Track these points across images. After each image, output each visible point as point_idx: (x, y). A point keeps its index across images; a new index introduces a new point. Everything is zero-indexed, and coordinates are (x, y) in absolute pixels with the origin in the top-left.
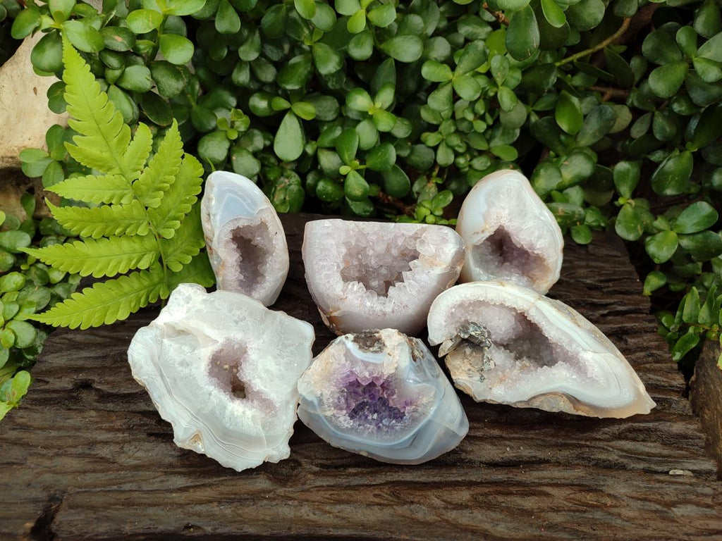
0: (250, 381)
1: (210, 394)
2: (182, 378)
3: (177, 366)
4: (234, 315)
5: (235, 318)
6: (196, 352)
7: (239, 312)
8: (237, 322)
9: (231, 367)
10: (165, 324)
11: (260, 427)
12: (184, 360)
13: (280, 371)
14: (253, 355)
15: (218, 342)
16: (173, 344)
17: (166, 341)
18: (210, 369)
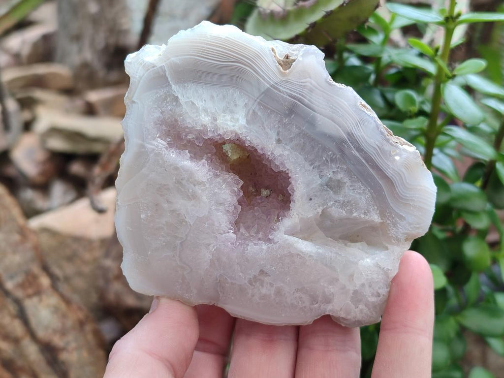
0: (217, 176)
1: (279, 141)
2: (332, 160)
3: (346, 180)
4: (271, 285)
5: (267, 279)
6: (320, 210)
7: (264, 291)
8: (262, 272)
9: (258, 192)
10: (387, 249)
11: (182, 100)
12: (335, 193)
13: (168, 201)
14: (222, 220)
15: (287, 233)
16: (363, 216)
17: (376, 218)
18: (290, 183)
